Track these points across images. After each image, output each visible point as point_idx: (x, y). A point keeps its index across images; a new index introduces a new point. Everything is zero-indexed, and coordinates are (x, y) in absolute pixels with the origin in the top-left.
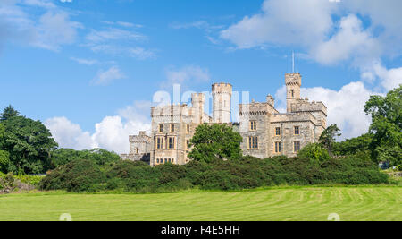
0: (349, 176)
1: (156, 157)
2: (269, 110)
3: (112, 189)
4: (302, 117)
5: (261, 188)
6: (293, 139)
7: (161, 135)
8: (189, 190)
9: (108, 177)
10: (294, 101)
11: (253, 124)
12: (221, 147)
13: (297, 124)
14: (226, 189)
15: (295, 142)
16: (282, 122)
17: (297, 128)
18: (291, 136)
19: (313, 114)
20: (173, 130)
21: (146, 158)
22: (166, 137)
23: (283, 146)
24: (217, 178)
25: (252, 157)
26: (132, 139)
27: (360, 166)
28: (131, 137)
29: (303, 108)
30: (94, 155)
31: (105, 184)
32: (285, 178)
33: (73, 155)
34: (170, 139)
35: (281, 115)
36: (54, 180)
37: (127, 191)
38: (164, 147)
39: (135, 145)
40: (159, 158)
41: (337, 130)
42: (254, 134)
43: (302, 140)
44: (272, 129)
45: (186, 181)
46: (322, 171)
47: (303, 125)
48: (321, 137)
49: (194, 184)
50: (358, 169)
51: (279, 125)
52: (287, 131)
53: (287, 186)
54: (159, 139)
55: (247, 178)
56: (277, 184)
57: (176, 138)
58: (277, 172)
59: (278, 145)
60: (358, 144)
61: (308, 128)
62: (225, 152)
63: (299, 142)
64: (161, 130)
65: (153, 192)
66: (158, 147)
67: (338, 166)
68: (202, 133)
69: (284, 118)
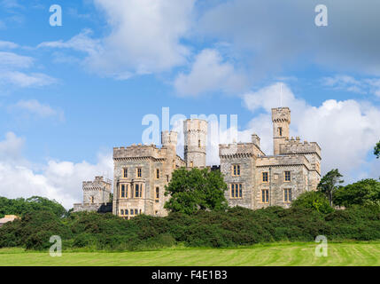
0: (360, 231)
1: (120, 208)
2: (256, 152)
3: (82, 246)
4: (294, 160)
5: (259, 244)
6: (283, 186)
7: (126, 181)
8: (174, 247)
9: (74, 232)
10: (283, 141)
11: (237, 169)
12: (204, 196)
13: (288, 169)
14: (218, 246)
15: (286, 190)
16: (270, 167)
17: (288, 173)
18: (281, 183)
19: (307, 156)
20: (139, 175)
21: (106, 208)
22: (132, 183)
23: (271, 193)
24: (207, 233)
25: (241, 208)
26: (86, 186)
27: (370, 218)
28: (85, 183)
29: (294, 149)
30: (32, 204)
31: (72, 241)
32: (286, 233)
33: (5, 204)
34: (137, 186)
35: (269, 157)
36: (7, 235)
37: (100, 248)
38: (129, 196)
39: (90, 192)
40: (124, 208)
41: (339, 175)
42: (237, 180)
43: (294, 187)
44: (259, 175)
45: (168, 236)
46: (327, 224)
47: (295, 170)
48: (320, 185)
49: (178, 240)
50: (369, 222)
51: (266, 170)
52: (276, 177)
53: (289, 242)
54: (123, 186)
55: (243, 233)
56: (277, 239)
57: (144, 184)
58: (275, 226)
59: (266, 193)
60: (356, 192)
61: (301, 173)
62: (209, 202)
63: (290, 190)
64: (126, 176)
65: (132, 250)
66: (123, 196)
67: (347, 219)
68: (180, 179)
69: (273, 161)
